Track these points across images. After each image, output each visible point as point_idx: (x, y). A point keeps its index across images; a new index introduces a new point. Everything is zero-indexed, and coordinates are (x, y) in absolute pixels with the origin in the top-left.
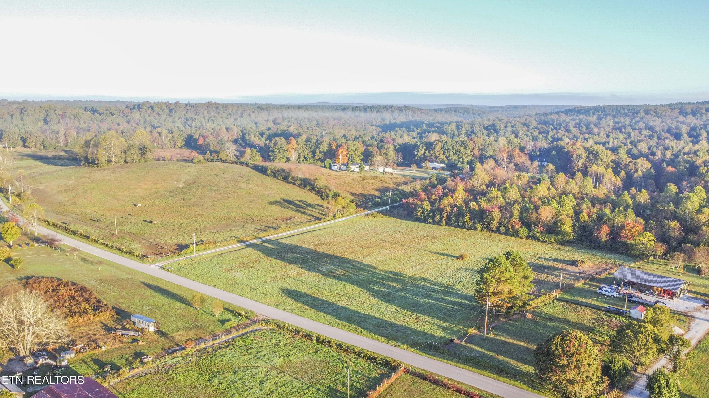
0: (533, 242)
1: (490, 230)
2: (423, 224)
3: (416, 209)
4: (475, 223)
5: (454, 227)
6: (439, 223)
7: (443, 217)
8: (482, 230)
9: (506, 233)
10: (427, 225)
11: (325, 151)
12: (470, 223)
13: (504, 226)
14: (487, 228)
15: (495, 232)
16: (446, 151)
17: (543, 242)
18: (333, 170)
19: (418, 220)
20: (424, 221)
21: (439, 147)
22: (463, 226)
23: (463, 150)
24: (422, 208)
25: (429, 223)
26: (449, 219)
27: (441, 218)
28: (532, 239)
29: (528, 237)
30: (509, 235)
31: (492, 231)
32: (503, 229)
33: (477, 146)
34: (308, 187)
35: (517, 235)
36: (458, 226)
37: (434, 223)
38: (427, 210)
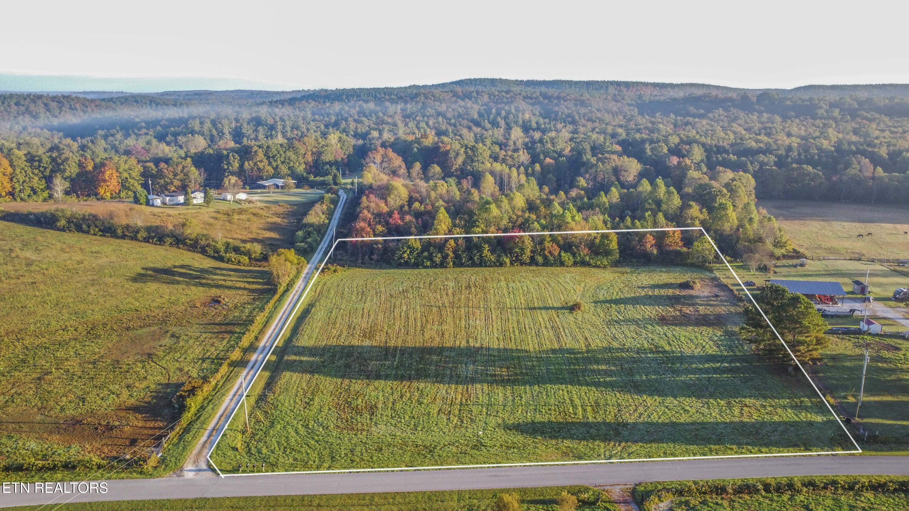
0: (583, 269)
1: (522, 264)
2: (416, 271)
3: (399, 249)
4: (499, 256)
5: (468, 266)
6: (443, 265)
7: (448, 255)
8: (512, 264)
9: (546, 263)
10: (423, 271)
11: (74, 176)
12: (493, 258)
13: (541, 255)
14: (518, 261)
15: (530, 264)
16: (271, 160)
17: (596, 266)
18: (153, 205)
19: (407, 265)
20: (416, 265)
21: (261, 155)
22: (482, 263)
23: (293, 157)
24: (409, 247)
25: (426, 267)
26: (457, 257)
27: (445, 257)
28: (581, 266)
29: (575, 264)
30: (551, 265)
31: (525, 264)
32: (540, 259)
33: (309, 149)
34: (169, 240)
35: (562, 264)
36: (474, 265)
37: (434, 266)
38: (417, 249)
